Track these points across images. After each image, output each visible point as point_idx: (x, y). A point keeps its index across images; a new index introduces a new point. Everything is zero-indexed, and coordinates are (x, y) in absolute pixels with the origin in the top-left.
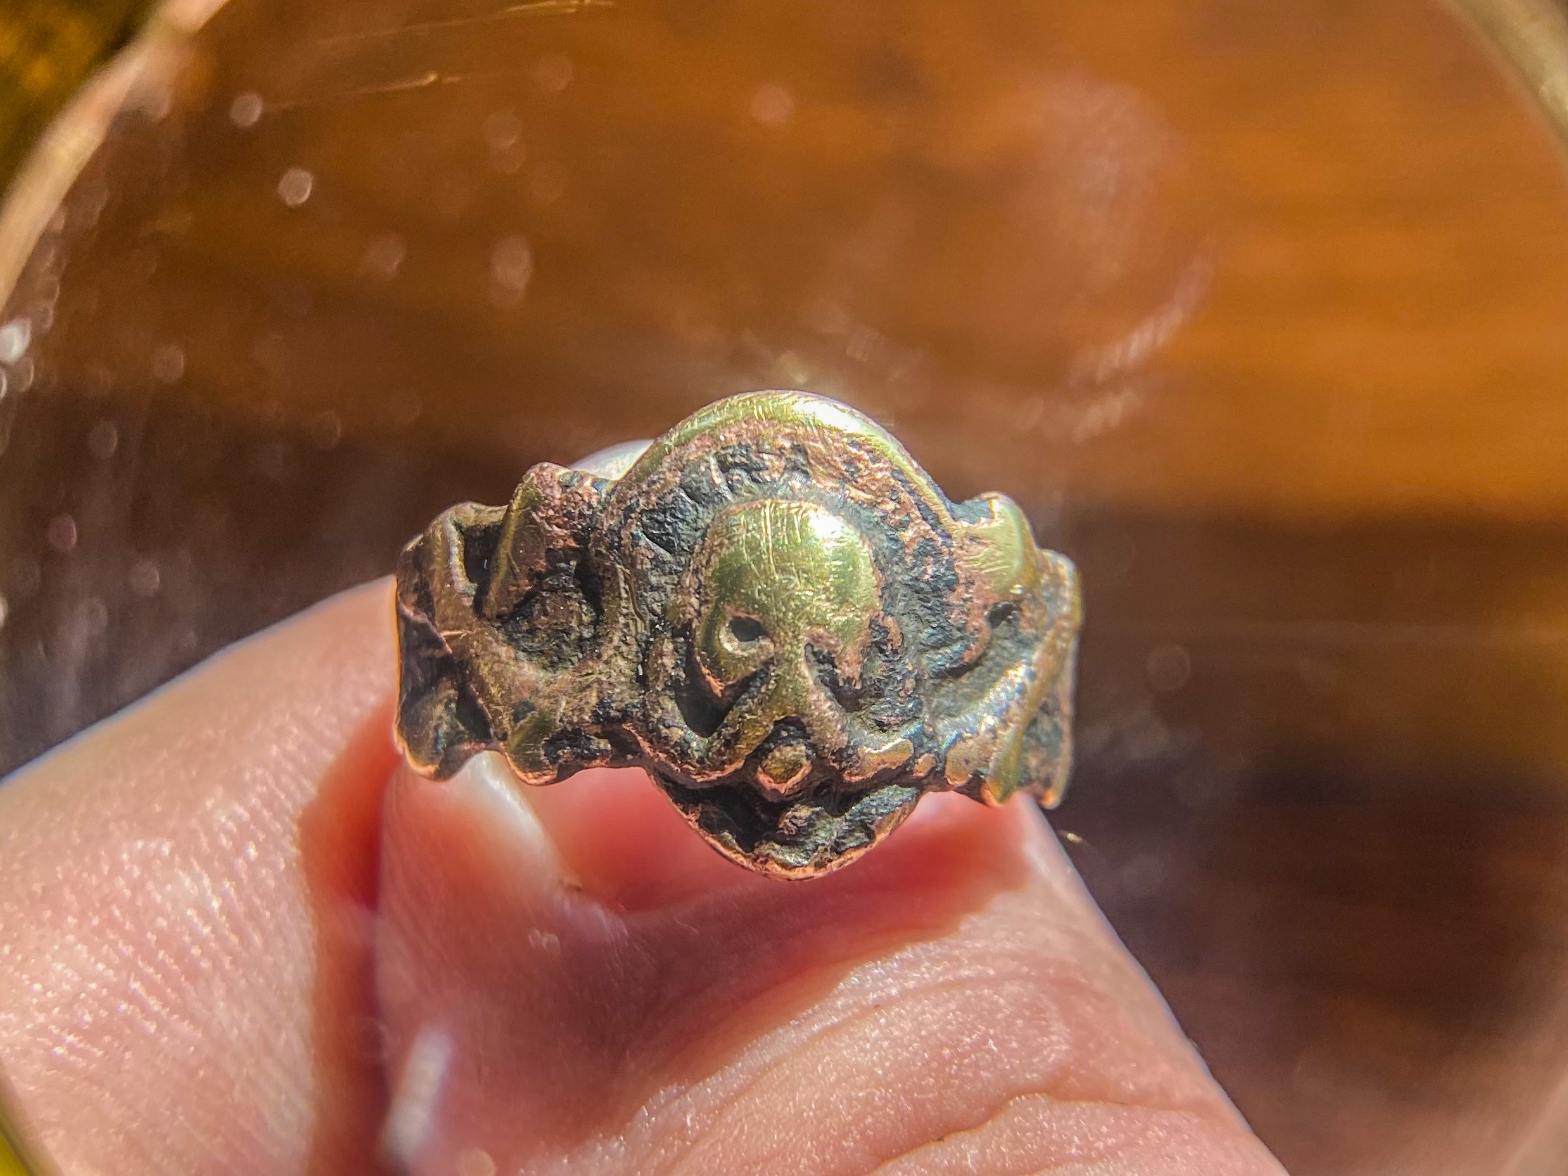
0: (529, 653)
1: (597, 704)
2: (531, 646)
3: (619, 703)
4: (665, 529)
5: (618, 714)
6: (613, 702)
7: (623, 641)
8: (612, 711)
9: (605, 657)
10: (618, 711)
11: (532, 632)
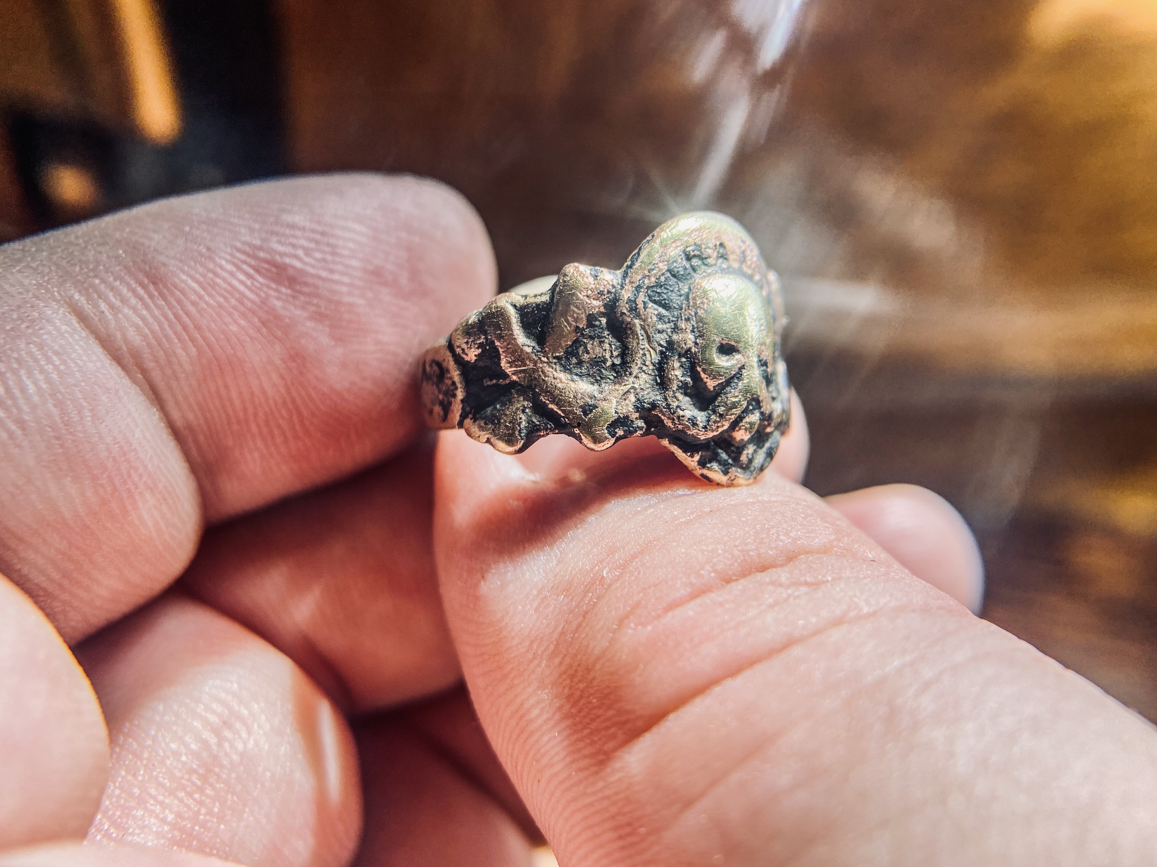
0: (580, 376)
1: (636, 401)
2: (580, 372)
3: (648, 400)
4: (662, 297)
5: (648, 406)
6: (645, 399)
7: (643, 364)
8: (645, 404)
9: (634, 374)
10: (649, 404)
11: (580, 363)
